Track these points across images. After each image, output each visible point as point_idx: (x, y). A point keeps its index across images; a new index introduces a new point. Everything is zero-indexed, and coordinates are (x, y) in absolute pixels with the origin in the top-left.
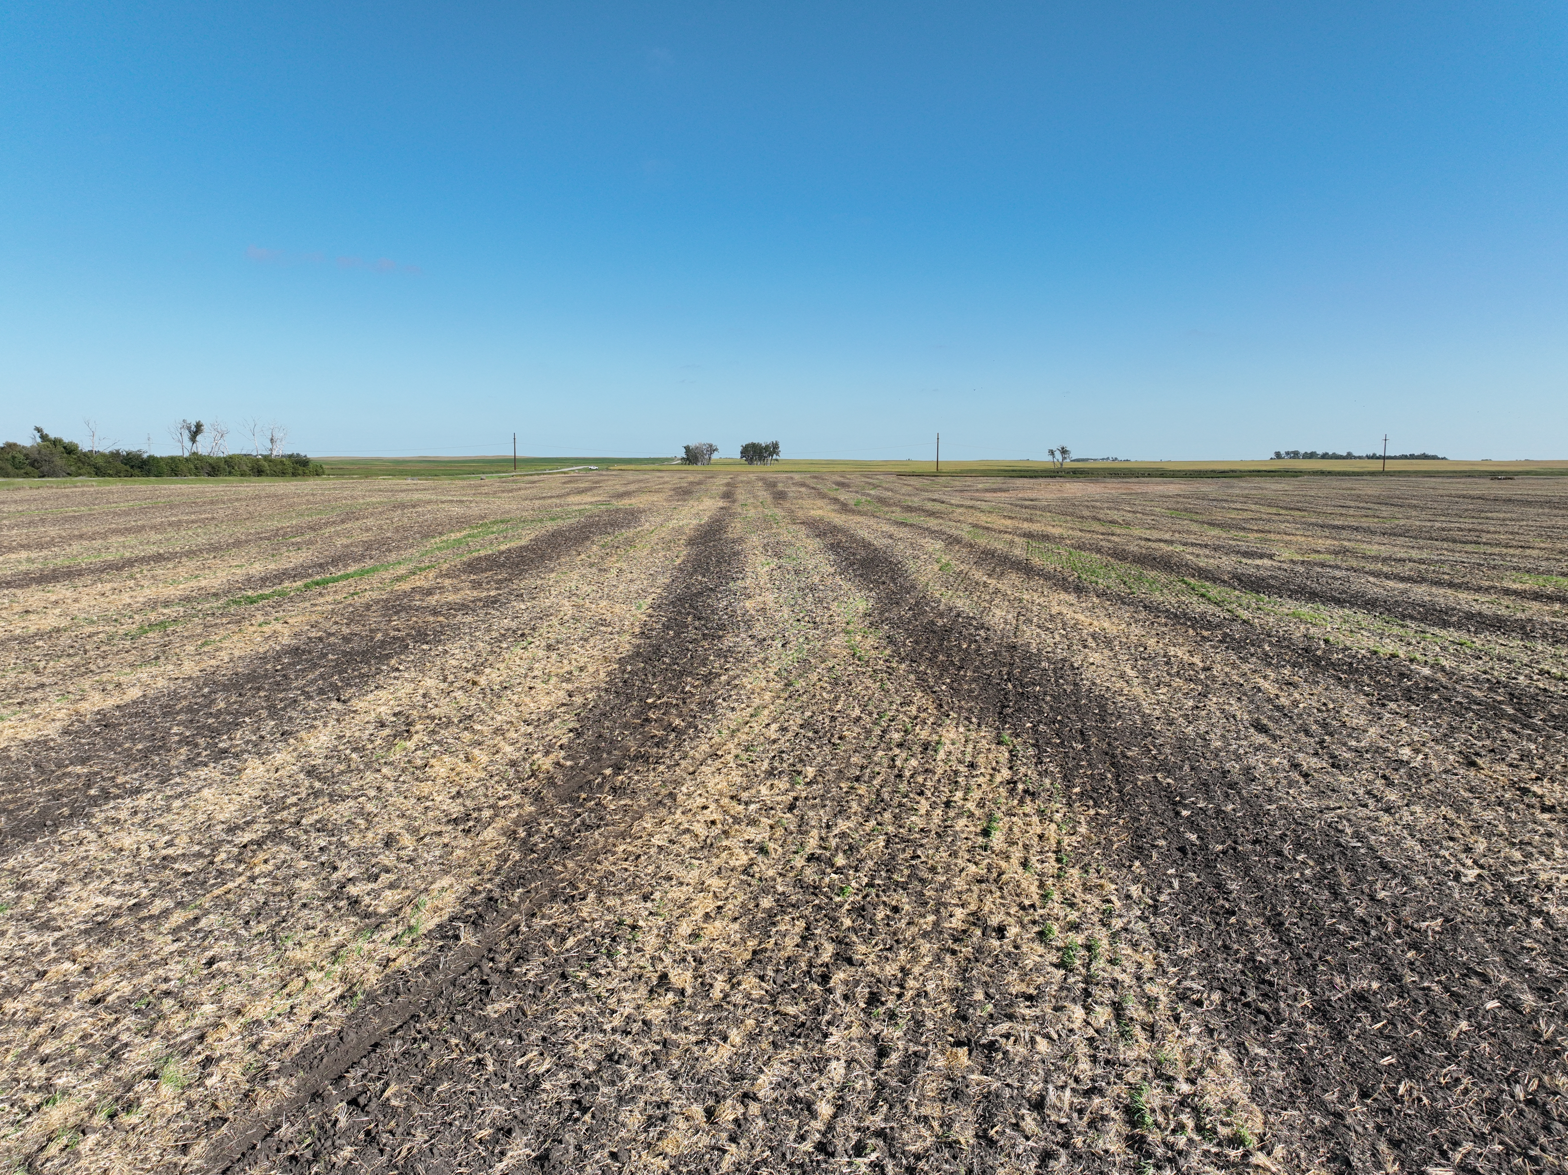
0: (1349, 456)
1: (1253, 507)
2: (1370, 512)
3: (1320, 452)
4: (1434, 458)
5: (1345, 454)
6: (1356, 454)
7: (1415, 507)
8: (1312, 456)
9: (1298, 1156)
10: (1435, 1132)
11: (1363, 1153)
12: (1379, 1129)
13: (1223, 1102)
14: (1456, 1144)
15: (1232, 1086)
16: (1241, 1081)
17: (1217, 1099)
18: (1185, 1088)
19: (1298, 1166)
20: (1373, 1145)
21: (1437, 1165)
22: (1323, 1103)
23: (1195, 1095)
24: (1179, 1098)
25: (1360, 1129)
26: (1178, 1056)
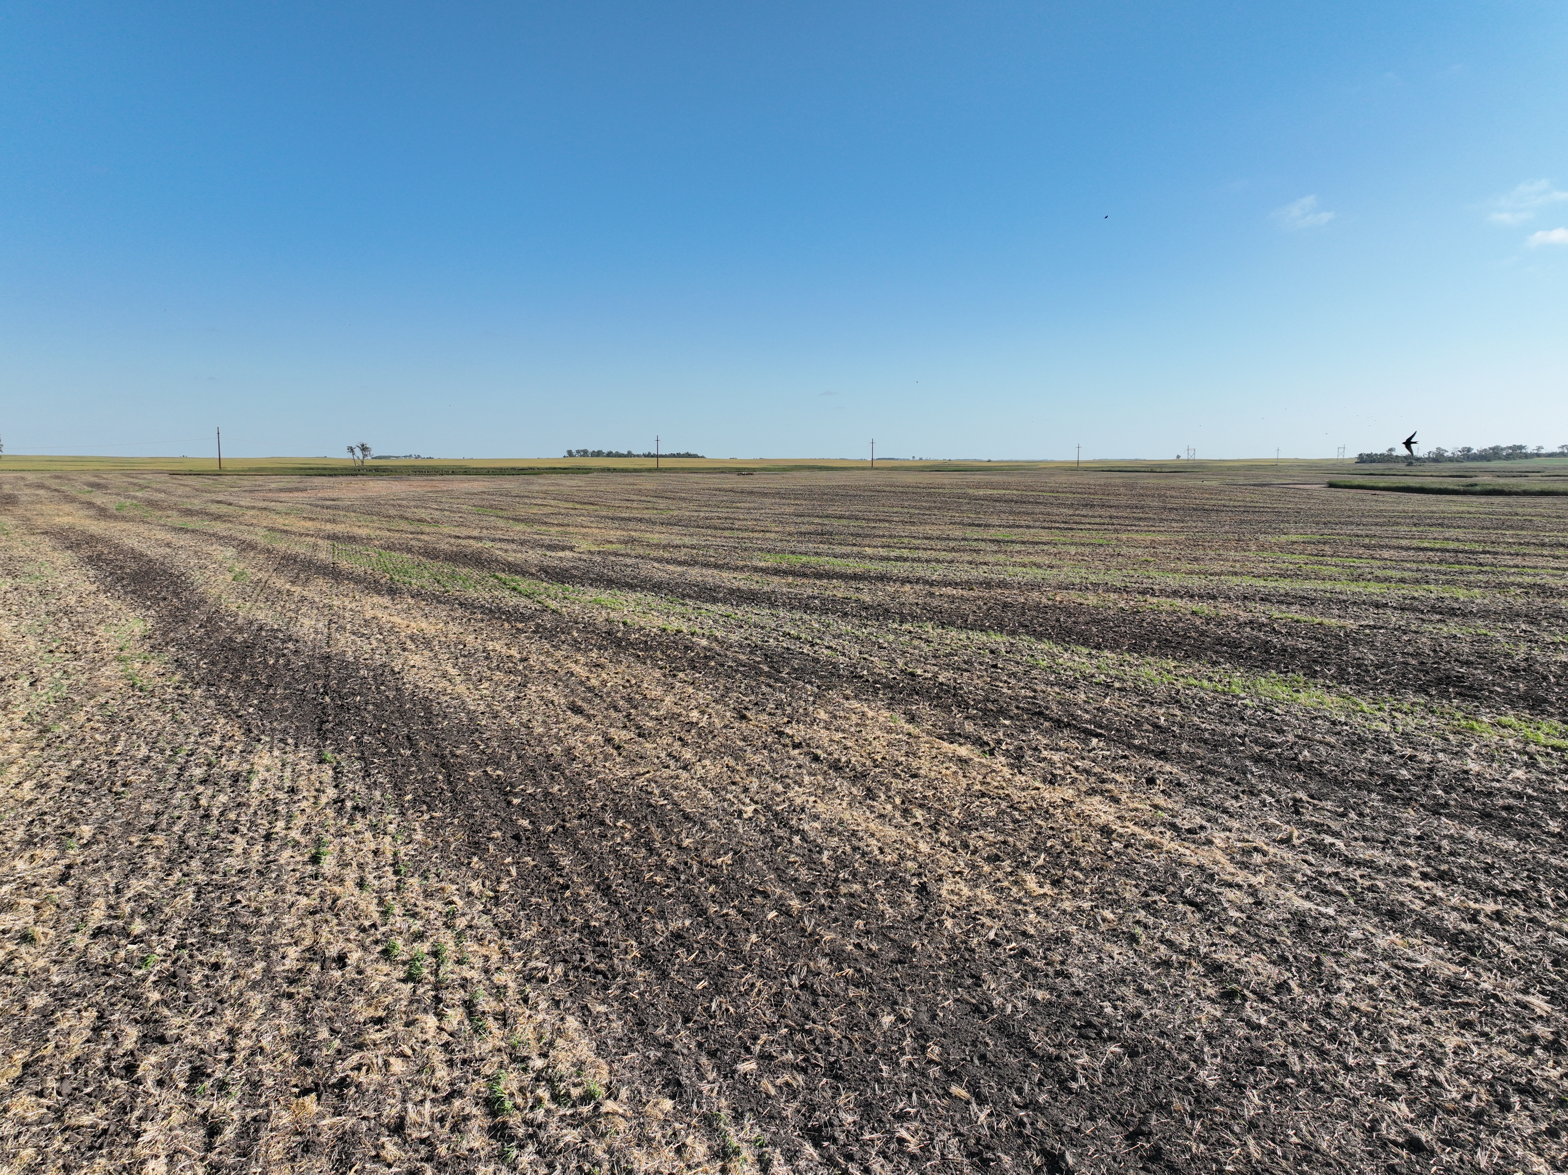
0: (630, 455)
1: (552, 502)
2: (650, 505)
3: (605, 451)
4: (696, 456)
6: (635, 453)
7: (684, 499)
8: (599, 454)
9: (639, 1092)
10: (740, 1033)
11: (689, 1071)
12: (700, 1045)
13: (573, 1065)
14: (755, 1038)
15: (579, 1048)
16: (587, 1041)
17: (568, 1065)
18: (539, 1063)
19: (640, 1101)
20: (696, 1061)
21: (743, 1061)
22: (655, 1038)
23: (548, 1067)
24: (534, 1075)
25: (685, 1051)
26: (530, 1036)
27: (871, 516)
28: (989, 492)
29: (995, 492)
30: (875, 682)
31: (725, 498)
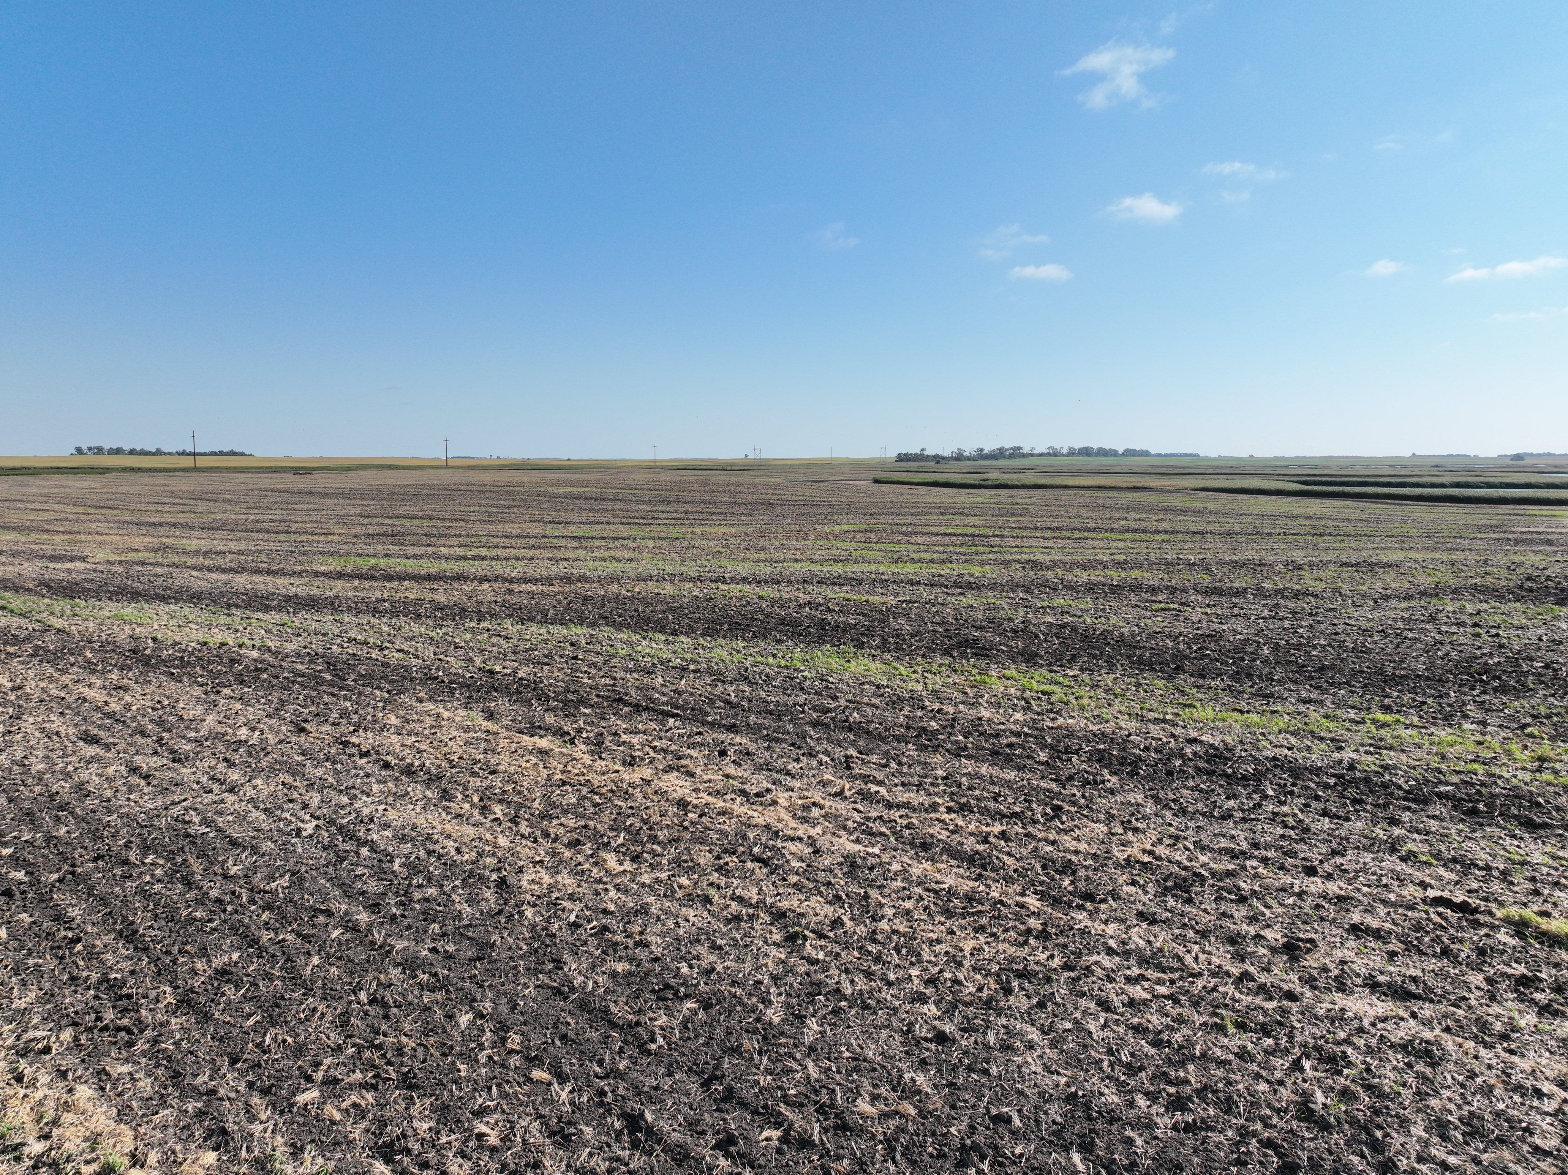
0: (158, 452)
1: (56, 507)
2: (186, 508)
3: (127, 448)
4: (242, 454)
5: (154, 450)
6: (165, 450)
7: (229, 501)
8: (118, 451)
9: (174, 1152)
10: (300, 1063)
11: (237, 1115)
12: (251, 1085)
13: (86, 1140)
14: (317, 1065)
15: (94, 1118)
16: (105, 1106)
17: (78, 1141)
18: (37, 1147)
19: (175, 1162)
20: (247, 1103)
21: (303, 1092)
22: (195, 1089)
23: (51, 1149)
24: (31, 1163)
25: (233, 1095)
26: (26, 1118)
27: (447, 515)
28: (569, 490)
29: (575, 489)
30: (451, 682)
31: (279, 499)
